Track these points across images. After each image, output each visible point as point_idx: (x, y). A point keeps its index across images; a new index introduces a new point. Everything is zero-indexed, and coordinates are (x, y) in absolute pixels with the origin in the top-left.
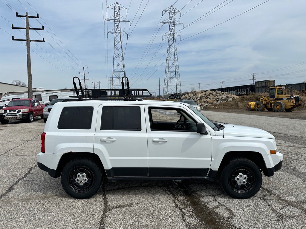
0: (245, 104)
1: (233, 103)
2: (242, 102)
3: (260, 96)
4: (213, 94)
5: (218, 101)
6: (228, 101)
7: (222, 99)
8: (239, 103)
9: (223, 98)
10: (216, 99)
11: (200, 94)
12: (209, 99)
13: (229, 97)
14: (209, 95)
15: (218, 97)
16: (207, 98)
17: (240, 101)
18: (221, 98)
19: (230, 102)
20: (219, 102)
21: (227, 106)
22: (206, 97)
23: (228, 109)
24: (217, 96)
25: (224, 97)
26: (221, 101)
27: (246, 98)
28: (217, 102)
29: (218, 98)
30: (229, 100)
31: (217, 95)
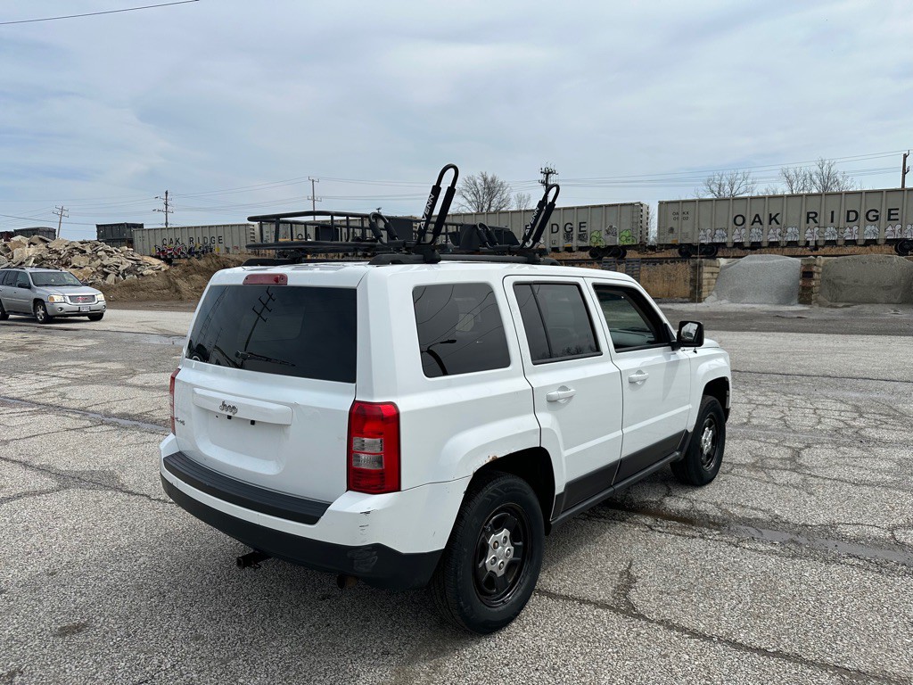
0: (197, 285)
1: (160, 282)
2: (186, 278)
3: (233, 261)
4: (85, 252)
5: (106, 274)
6: (142, 274)
7: (121, 268)
8: (179, 282)
9: (126, 267)
10: (99, 268)
11: (26, 248)
12: (74, 267)
13: (141, 263)
14: (71, 254)
15: (105, 263)
16: (66, 265)
17: (180, 277)
18: (118, 267)
19: (152, 280)
20: (111, 278)
21: (143, 290)
22: (59, 259)
23: (148, 299)
24: (99, 257)
25: (127, 264)
26: (117, 276)
27: (198, 266)
28: (104, 278)
29: (105, 266)
30: (145, 273)
31: (99, 254)
